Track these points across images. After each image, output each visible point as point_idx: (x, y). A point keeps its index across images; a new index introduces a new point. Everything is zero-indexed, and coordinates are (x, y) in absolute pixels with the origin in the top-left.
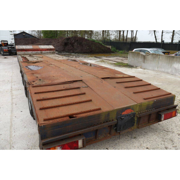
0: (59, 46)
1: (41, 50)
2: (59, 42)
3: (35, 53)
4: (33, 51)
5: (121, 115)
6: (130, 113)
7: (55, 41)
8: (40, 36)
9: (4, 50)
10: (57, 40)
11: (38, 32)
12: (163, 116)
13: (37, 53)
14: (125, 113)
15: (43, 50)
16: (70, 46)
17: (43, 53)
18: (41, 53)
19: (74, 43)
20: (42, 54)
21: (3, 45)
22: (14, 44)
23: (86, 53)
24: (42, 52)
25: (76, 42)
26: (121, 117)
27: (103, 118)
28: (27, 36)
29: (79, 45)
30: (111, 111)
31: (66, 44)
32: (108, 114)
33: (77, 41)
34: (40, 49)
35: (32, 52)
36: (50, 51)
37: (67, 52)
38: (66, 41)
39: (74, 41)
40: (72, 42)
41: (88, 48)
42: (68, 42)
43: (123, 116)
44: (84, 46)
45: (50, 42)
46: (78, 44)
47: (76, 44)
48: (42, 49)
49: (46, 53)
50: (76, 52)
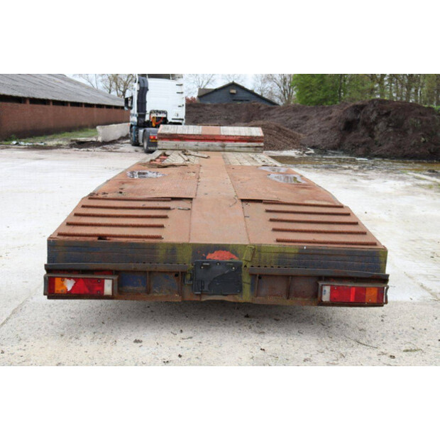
0: (325, 132)
1: (224, 138)
2: (330, 119)
3: (205, 148)
4: (201, 140)
5: (205, 258)
6: (228, 261)
7: (318, 115)
8: (289, 95)
9: (150, 138)
10: (327, 111)
11: (285, 83)
12: (327, 289)
13: (211, 148)
14: (212, 257)
15: (227, 138)
16: (362, 131)
17: (226, 148)
18: (221, 148)
19: (375, 123)
20: (224, 151)
21: (154, 125)
22: (183, 120)
23: (411, 158)
24: (224, 146)
25: (383, 119)
26: (204, 262)
27: (161, 254)
28: (243, 95)
29: (390, 130)
30: (179, 244)
31: (349, 126)
32: (173, 248)
33: (387, 114)
34: (220, 136)
35: (196, 143)
36: (249, 144)
37: (346, 152)
38: (350, 116)
39: (375, 115)
40: (369, 118)
41: (423, 139)
42: (359, 120)
43: (207, 262)
44: (410, 132)
45: (304, 117)
46: (388, 126)
47: (381, 125)
48: (226, 136)
49: (236, 149)
50: (375, 153)
